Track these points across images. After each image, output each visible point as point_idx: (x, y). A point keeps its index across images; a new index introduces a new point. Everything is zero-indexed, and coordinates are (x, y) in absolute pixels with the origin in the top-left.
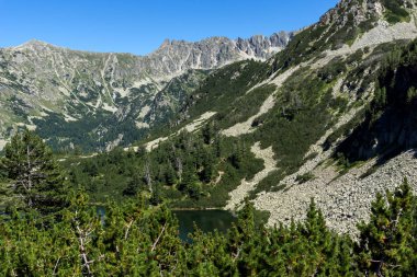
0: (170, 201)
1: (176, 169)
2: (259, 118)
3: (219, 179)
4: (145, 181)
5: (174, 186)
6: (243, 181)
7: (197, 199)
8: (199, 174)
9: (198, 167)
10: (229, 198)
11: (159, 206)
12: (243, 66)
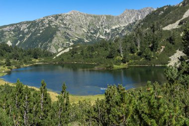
0: (133, 61)
1: (137, 45)
2: (183, 20)
3: (162, 50)
4: (119, 51)
5: (135, 54)
6: (178, 51)
7: (150, 60)
8: (150, 47)
9: (149, 44)
10: (170, 60)
11: (127, 63)
12: (165, 8)
